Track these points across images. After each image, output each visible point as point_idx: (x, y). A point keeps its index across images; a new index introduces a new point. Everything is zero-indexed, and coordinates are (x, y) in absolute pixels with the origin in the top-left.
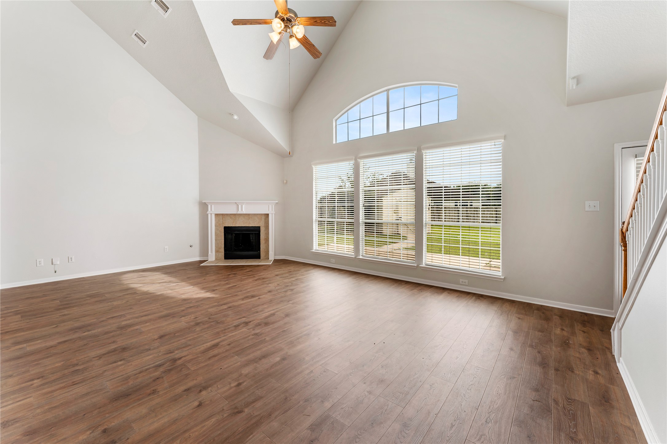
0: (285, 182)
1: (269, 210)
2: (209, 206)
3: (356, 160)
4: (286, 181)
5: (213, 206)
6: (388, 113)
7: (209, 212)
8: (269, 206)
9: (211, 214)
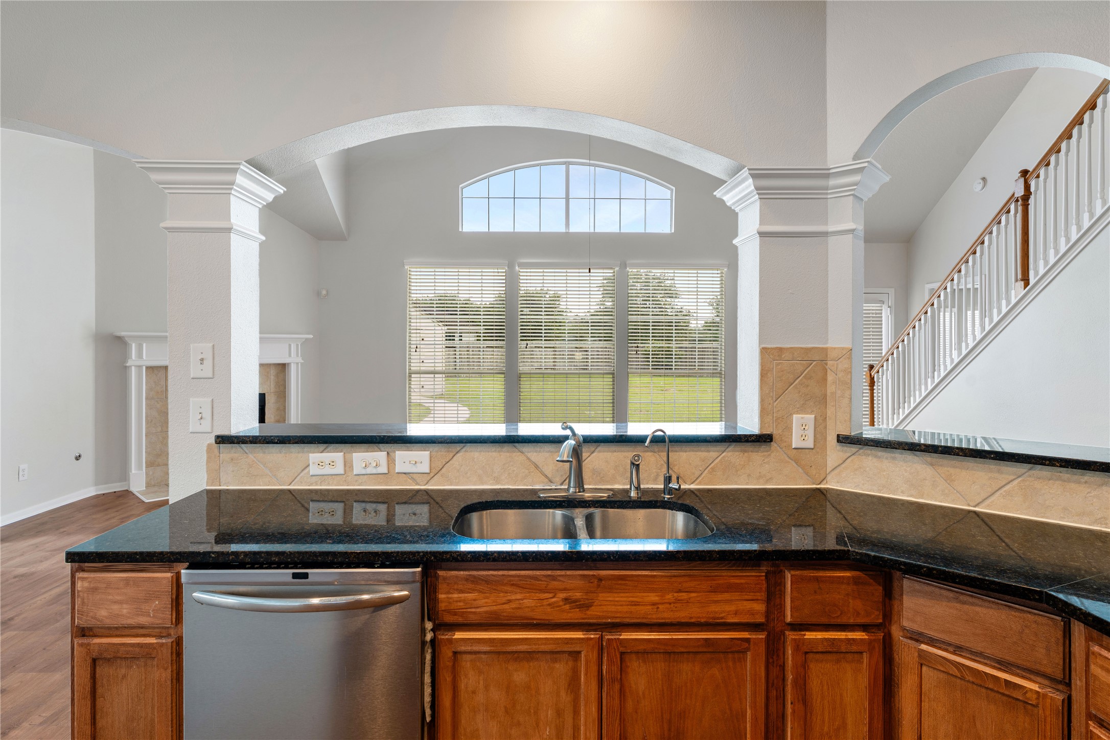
0: (324, 292)
1: (290, 355)
2: (134, 346)
3: (511, 266)
4: (327, 291)
5: (144, 345)
6: (567, 199)
7: (133, 360)
8: (290, 345)
9: (140, 367)
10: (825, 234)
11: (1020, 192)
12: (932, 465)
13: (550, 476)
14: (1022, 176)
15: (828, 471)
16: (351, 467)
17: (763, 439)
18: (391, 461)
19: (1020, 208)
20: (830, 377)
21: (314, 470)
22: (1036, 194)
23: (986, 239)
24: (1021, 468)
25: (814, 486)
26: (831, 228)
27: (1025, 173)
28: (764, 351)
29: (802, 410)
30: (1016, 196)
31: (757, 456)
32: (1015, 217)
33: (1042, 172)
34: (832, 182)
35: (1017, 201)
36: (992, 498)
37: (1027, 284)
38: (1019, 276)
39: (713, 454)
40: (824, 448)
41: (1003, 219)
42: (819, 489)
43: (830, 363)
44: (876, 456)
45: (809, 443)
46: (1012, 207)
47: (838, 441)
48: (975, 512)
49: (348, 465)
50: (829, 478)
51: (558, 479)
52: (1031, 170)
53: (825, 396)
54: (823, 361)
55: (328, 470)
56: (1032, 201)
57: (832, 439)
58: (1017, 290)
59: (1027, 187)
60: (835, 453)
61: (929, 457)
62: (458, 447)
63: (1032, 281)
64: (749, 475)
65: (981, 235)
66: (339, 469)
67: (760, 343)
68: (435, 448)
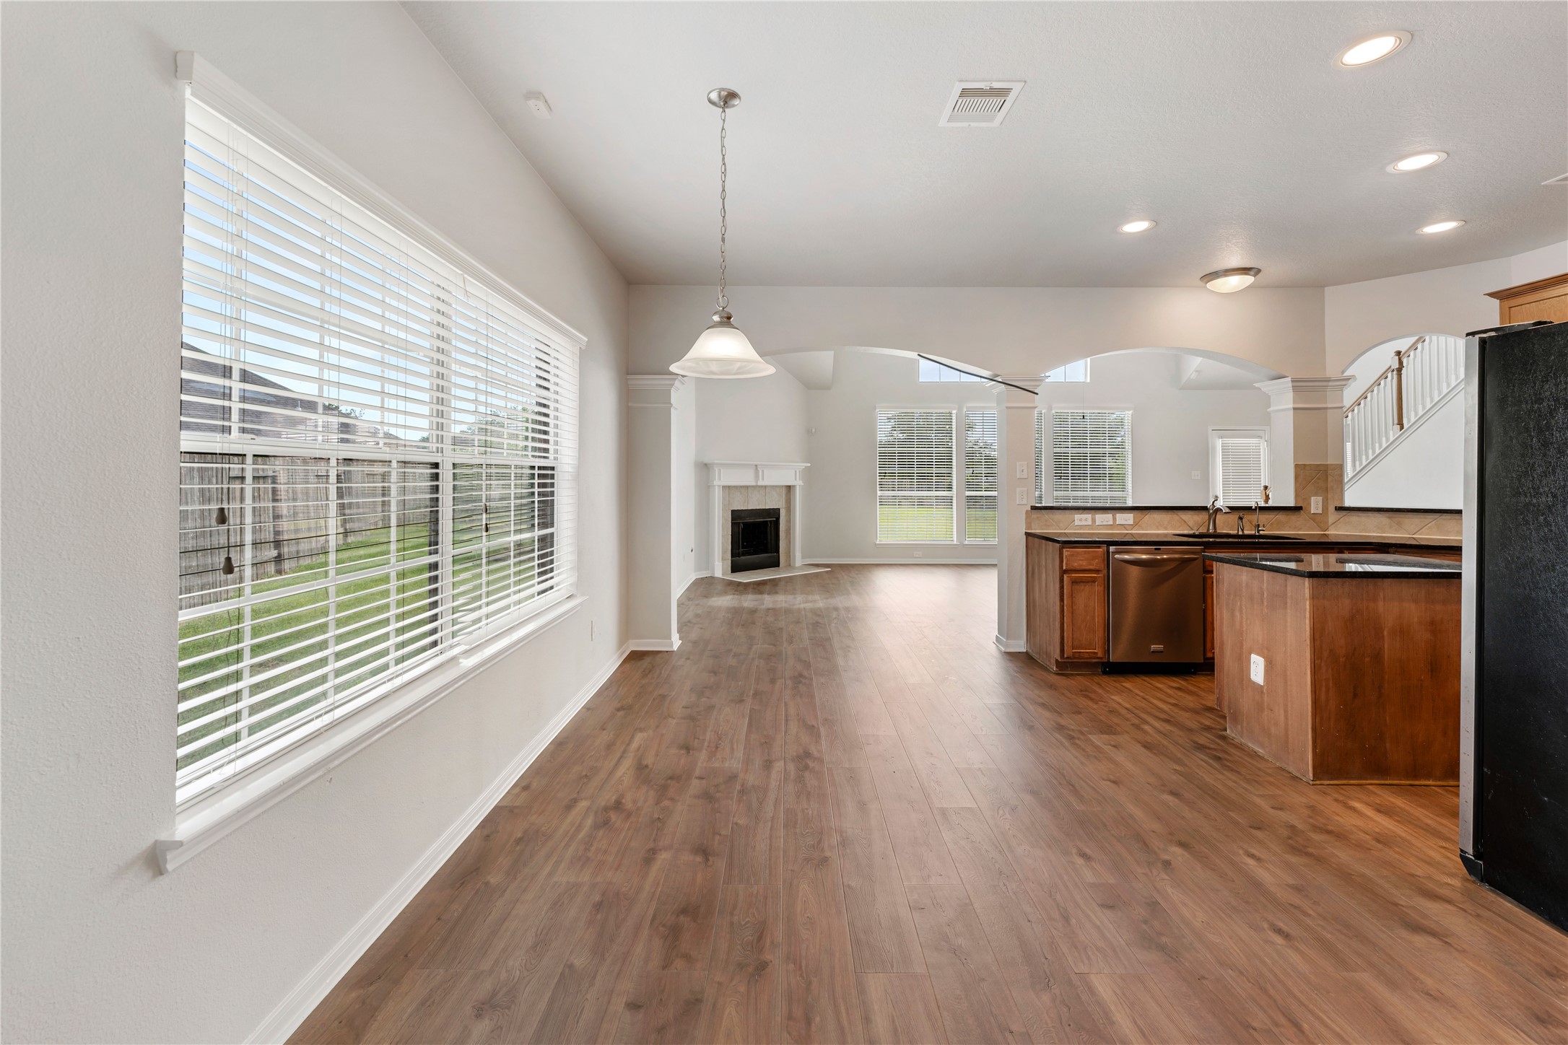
2: (717, 472)
3: (960, 409)
4: (816, 430)
5: (722, 469)
7: (715, 481)
8: (796, 472)
9: (718, 487)
10: (1327, 408)
11: (1396, 365)
12: (1389, 518)
13: (1191, 526)
14: (1396, 355)
15: (1330, 524)
16: (1095, 521)
17: (1297, 509)
18: (1114, 519)
19: (1395, 377)
20: (1329, 479)
21: (1077, 523)
22: (1407, 368)
23: (1369, 395)
24: (1437, 516)
25: (1322, 533)
26: (1329, 405)
27: (1398, 353)
28: (1296, 466)
29: (1316, 495)
30: (1392, 368)
31: (1294, 518)
32: (1392, 381)
33: (1412, 353)
34: (1331, 384)
35: (1393, 371)
36: (1422, 530)
37: (1402, 428)
38: (1396, 421)
39: (1272, 516)
40: (1327, 514)
41: (1382, 382)
42: (1325, 534)
43: (1329, 472)
44: (1358, 516)
45: (1320, 511)
46: (1389, 375)
47: (1336, 509)
48: (1413, 538)
49: (1094, 521)
50: (1330, 528)
51: (1196, 528)
52: (1403, 351)
53: (1327, 488)
54: (1326, 471)
55: (1084, 523)
56: (1404, 371)
57: (1331, 509)
58: (1394, 432)
59: (1401, 363)
60: (1333, 516)
61: (1388, 514)
62: (1147, 511)
63: (1406, 426)
64: (1290, 527)
65: (1365, 392)
66: (1090, 522)
67: (1294, 462)
68: (1136, 512)
